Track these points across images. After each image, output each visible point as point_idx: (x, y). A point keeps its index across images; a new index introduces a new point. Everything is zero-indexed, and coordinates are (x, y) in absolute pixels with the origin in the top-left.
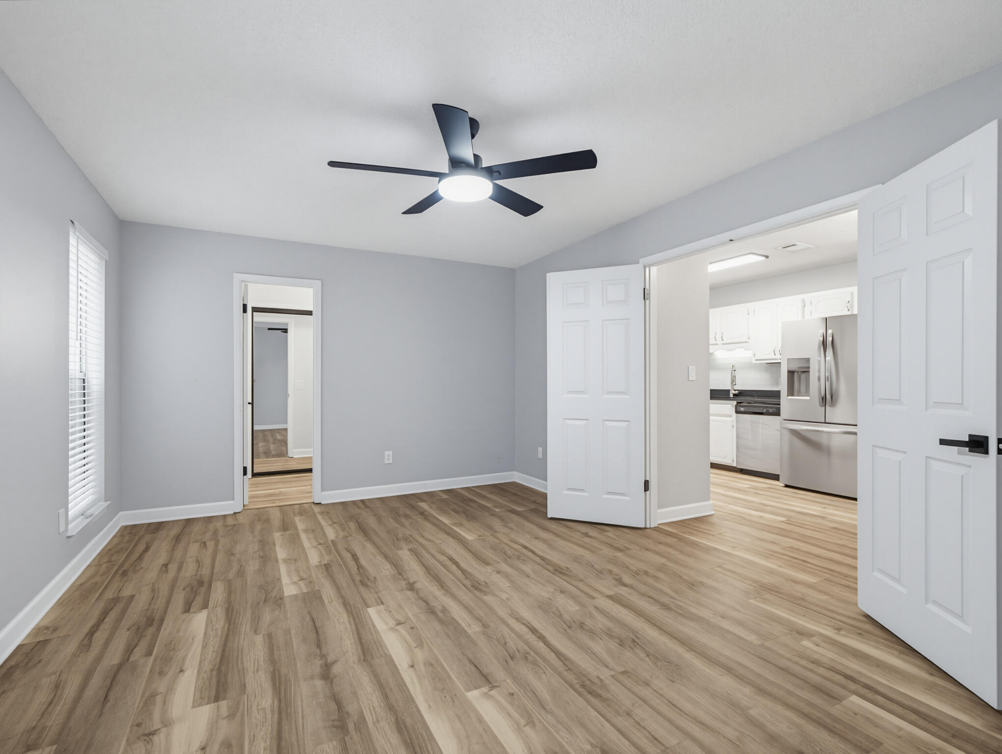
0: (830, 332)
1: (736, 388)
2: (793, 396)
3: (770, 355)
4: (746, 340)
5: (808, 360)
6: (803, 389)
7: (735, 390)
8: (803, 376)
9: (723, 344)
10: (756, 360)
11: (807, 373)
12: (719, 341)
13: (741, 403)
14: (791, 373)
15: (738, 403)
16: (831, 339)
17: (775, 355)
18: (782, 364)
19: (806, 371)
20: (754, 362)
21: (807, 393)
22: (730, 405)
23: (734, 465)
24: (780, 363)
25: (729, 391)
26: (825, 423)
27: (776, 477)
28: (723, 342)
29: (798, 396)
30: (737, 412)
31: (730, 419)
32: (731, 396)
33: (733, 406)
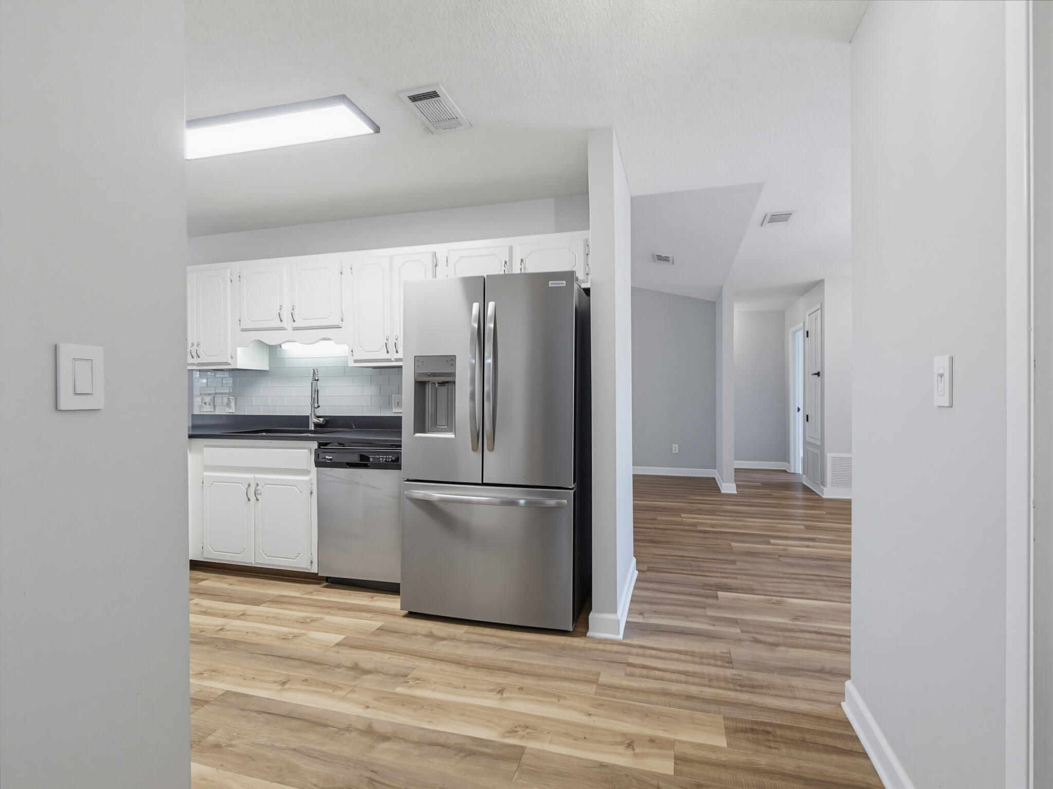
0: (491, 306)
1: (320, 412)
2: (424, 432)
3: (377, 353)
4: (337, 322)
5: (451, 359)
6: (442, 419)
7: (319, 417)
8: (442, 391)
9: (295, 329)
10: (356, 361)
11: (450, 385)
12: (287, 323)
13: (326, 444)
14: (420, 385)
15: (320, 445)
16: (492, 325)
17: (388, 352)
18: (404, 369)
19: (448, 382)
20: (352, 364)
21: (450, 425)
22: (306, 450)
23: (314, 570)
24: (400, 367)
25: (307, 418)
26: (483, 484)
27: (391, 589)
28: (296, 325)
29: (433, 431)
30: (318, 464)
31: (306, 478)
32: (312, 427)
33: (311, 450)
